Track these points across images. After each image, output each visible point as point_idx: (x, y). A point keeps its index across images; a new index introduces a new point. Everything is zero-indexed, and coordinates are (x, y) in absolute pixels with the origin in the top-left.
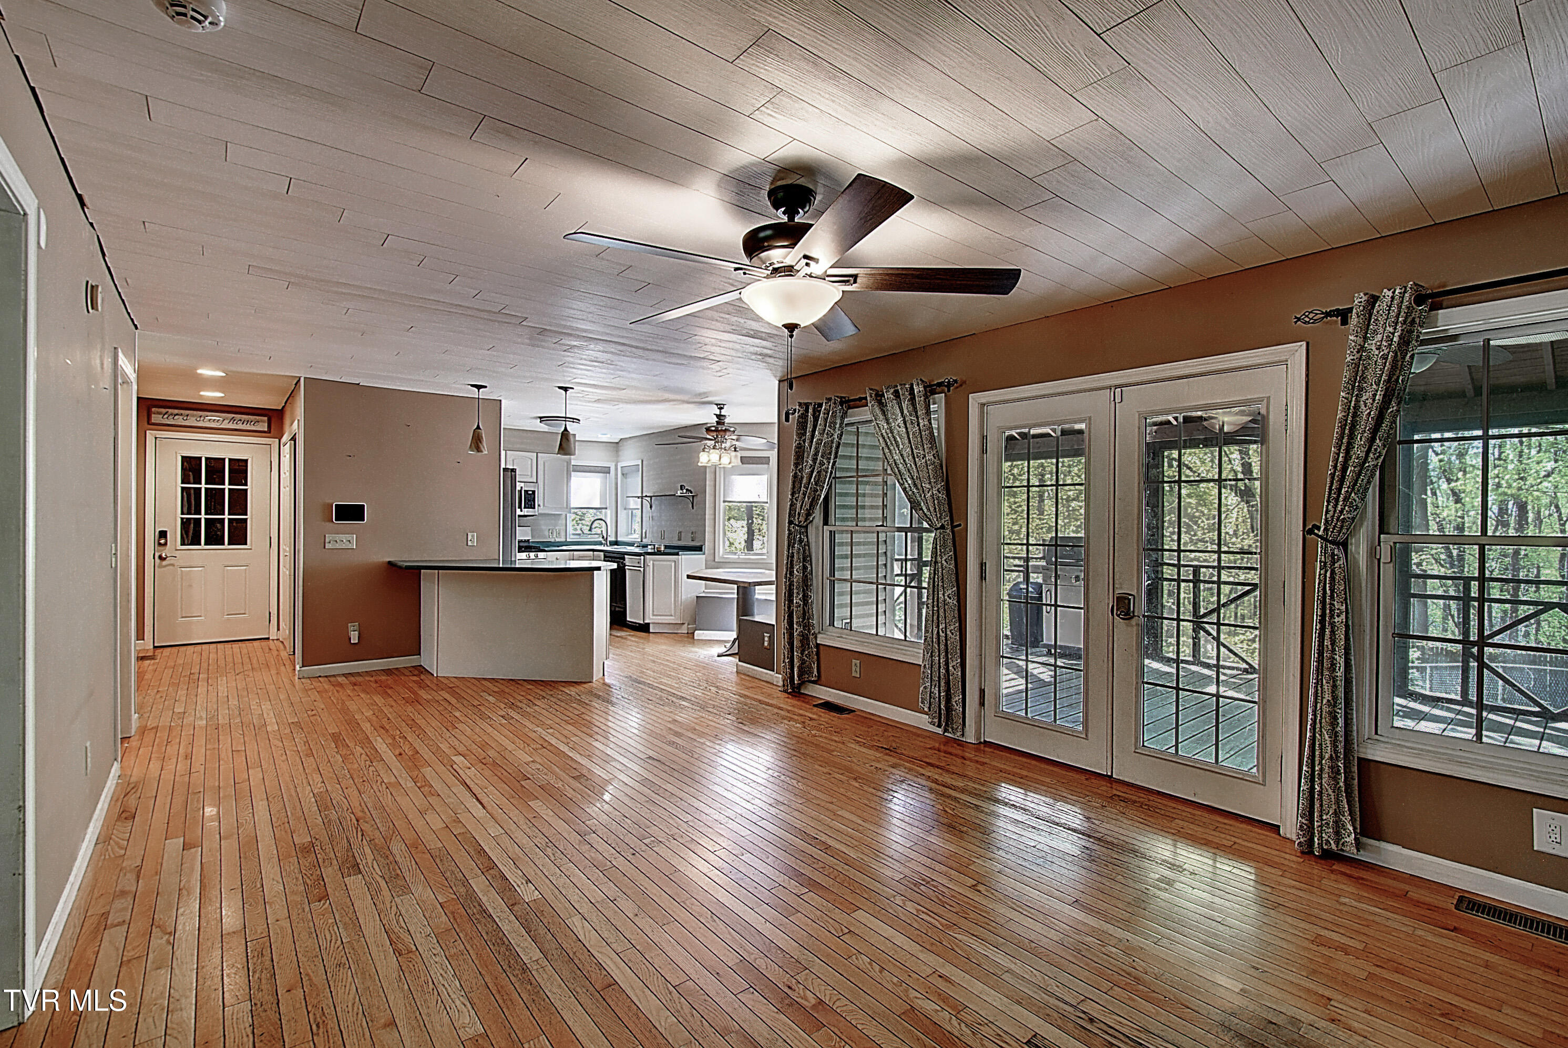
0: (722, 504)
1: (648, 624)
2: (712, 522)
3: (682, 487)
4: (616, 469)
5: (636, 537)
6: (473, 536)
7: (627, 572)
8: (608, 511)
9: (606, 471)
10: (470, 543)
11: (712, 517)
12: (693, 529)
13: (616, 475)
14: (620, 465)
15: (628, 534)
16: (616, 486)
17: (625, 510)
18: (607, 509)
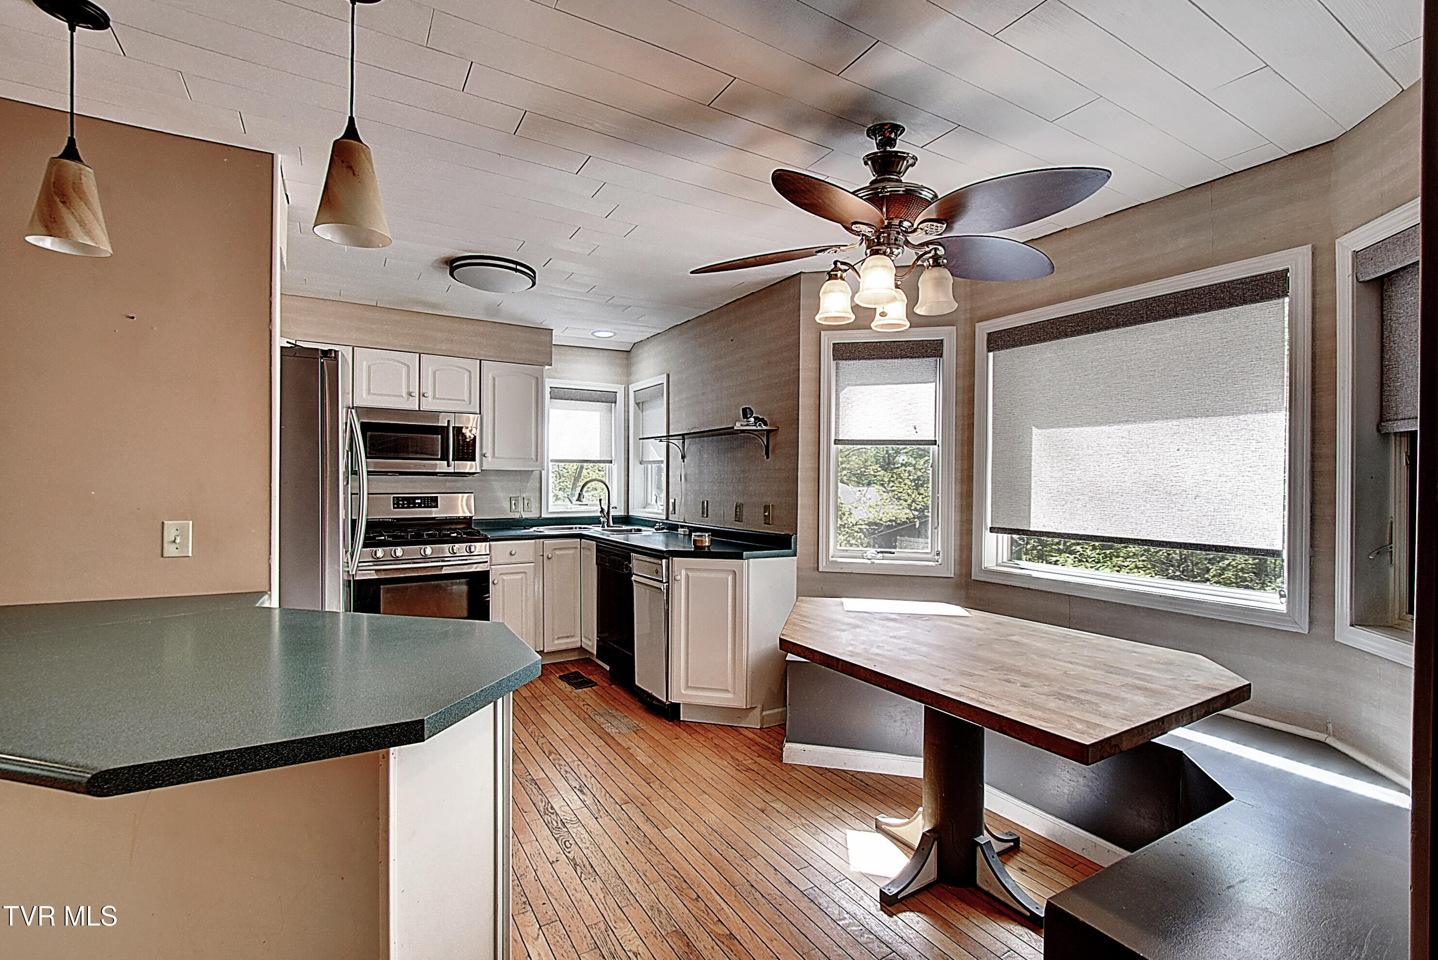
0: (833, 447)
1: (677, 706)
2: (812, 487)
3: (746, 413)
4: (627, 395)
5: (656, 510)
6: (180, 530)
7: (635, 586)
8: (614, 467)
9: (609, 399)
10: (170, 550)
11: (813, 474)
12: (769, 500)
13: (627, 405)
14: (633, 388)
15: (646, 505)
16: (626, 425)
17: (641, 463)
18: (611, 462)
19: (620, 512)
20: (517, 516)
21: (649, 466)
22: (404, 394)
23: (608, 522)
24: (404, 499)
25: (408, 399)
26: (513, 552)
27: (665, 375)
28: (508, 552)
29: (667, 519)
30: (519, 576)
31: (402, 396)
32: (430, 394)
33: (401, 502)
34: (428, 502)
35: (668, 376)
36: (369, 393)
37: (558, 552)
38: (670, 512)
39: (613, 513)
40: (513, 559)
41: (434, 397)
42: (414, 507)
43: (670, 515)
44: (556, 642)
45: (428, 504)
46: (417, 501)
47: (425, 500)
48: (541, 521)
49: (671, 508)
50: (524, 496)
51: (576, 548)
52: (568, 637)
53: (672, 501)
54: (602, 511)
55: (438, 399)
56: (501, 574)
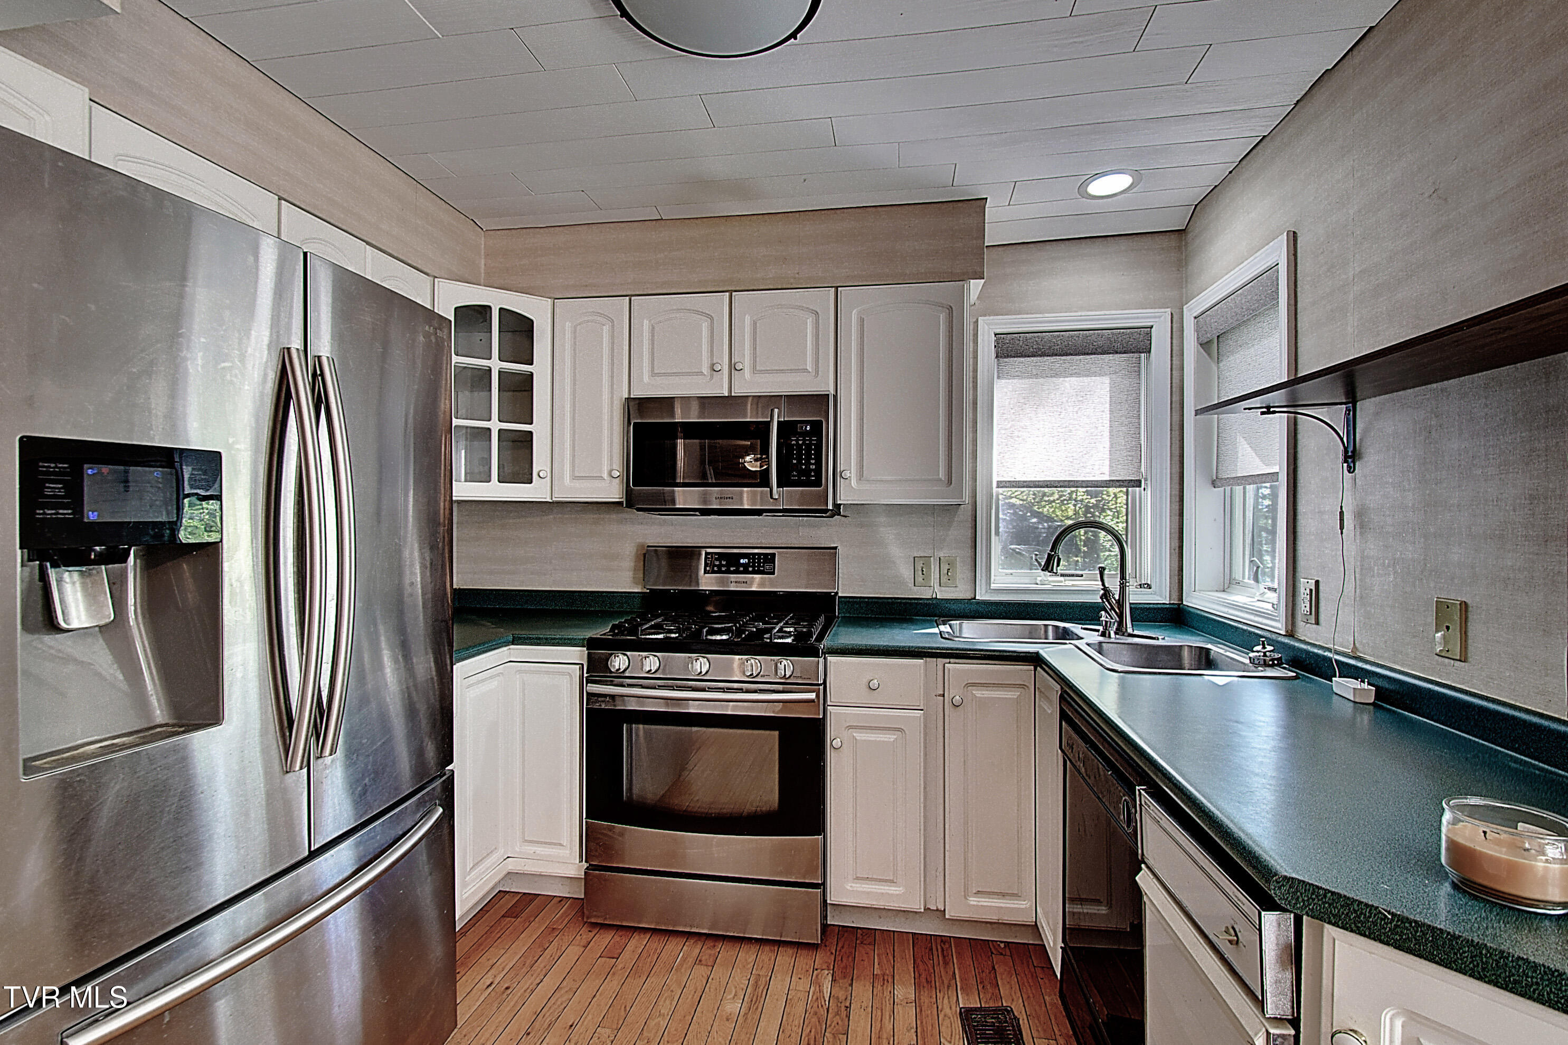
4: (1177, 332)
5: (1257, 604)
8: (1144, 494)
13: (1177, 353)
14: (1192, 309)
15: (1228, 583)
16: (1176, 398)
17: (1214, 484)
18: (1138, 483)
19: (1160, 596)
20: (926, 594)
21: (1238, 489)
22: (705, 370)
23: (1120, 623)
24: (721, 556)
25: (712, 376)
26: (874, 684)
27: (1282, 241)
28: (865, 681)
29: (1291, 634)
30: (890, 737)
31: (701, 373)
32: (747, 364)
33: (717, 563)
34: (759, 563)
35: (1294, 238)
36: (653, 374)
37: (978, 693)
38: (1299, 617)
39: (1135, 596)
40: (876, 699)
41: (754, 370)
42: (737, 572)
43: (1300, 624)
44: (973, 901)
45: (759, 566)
46: (742, 561)
47: (754, 559)
48: (973, 607)
49: (1304, 606)
50: (941, 555)
51: (1022, 686)
52: (1003, 895)
53: (1305, 586)
54: (1106, 594)
55: (761, 372)
56: (850, 727)
